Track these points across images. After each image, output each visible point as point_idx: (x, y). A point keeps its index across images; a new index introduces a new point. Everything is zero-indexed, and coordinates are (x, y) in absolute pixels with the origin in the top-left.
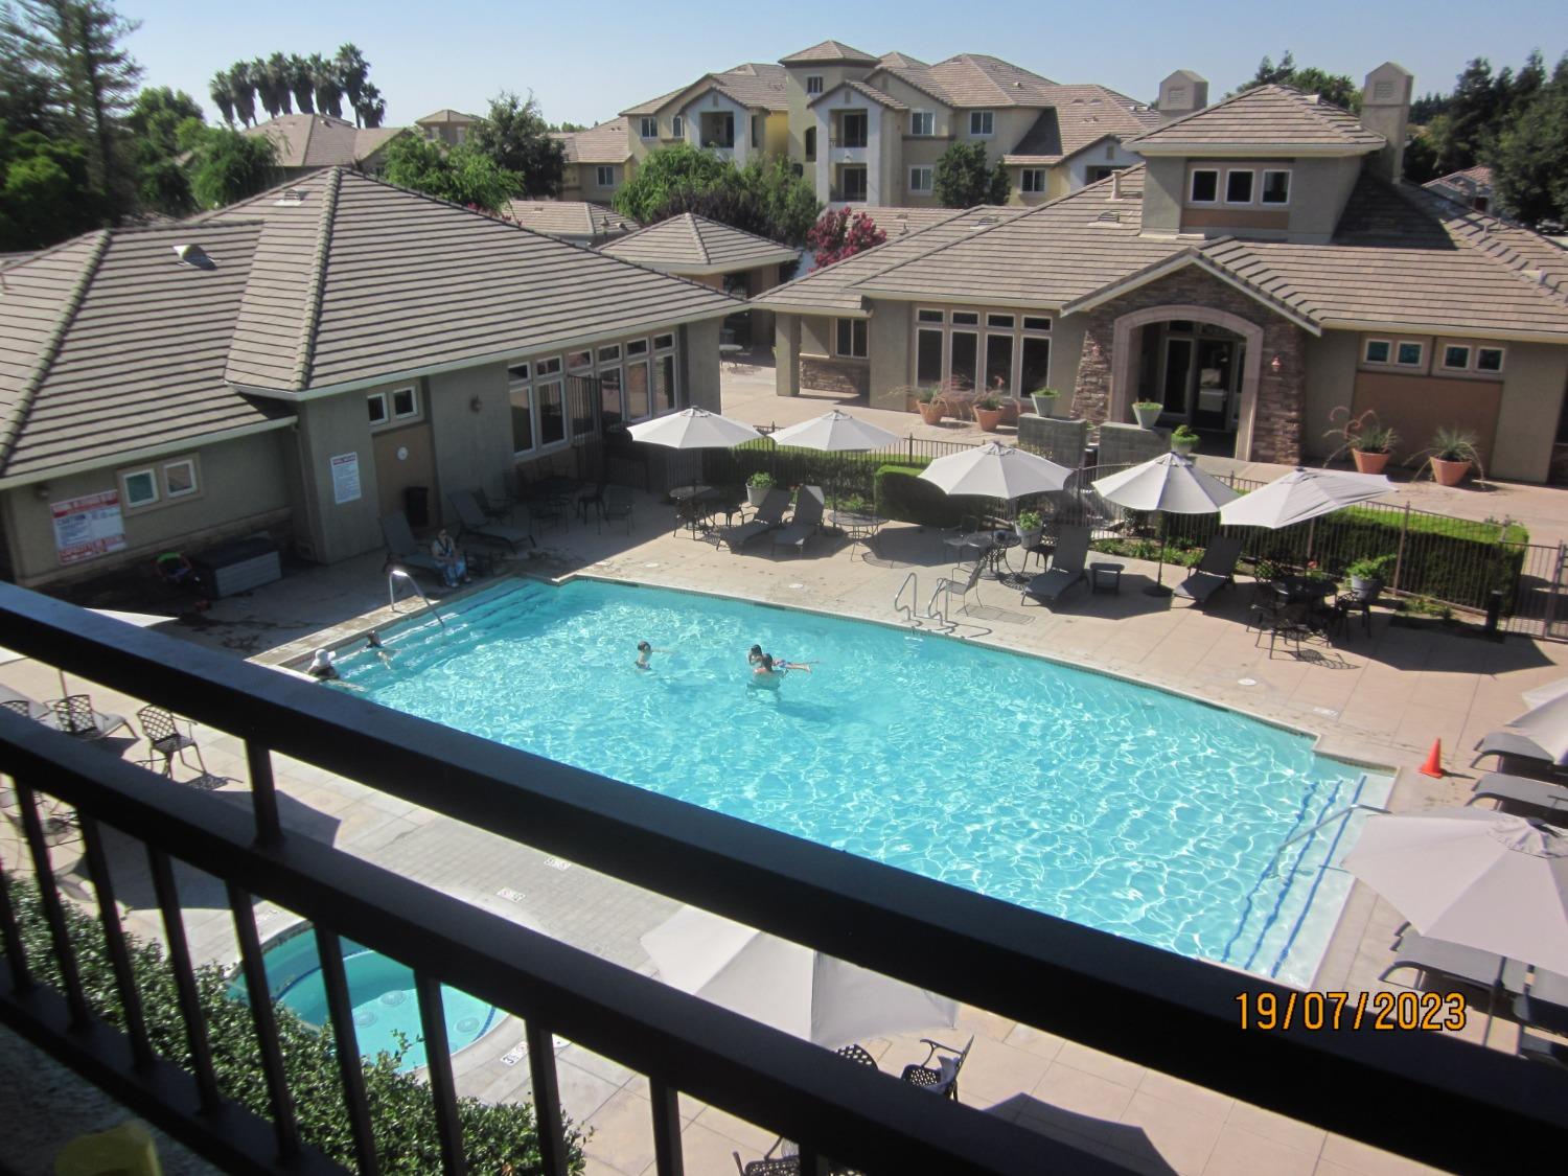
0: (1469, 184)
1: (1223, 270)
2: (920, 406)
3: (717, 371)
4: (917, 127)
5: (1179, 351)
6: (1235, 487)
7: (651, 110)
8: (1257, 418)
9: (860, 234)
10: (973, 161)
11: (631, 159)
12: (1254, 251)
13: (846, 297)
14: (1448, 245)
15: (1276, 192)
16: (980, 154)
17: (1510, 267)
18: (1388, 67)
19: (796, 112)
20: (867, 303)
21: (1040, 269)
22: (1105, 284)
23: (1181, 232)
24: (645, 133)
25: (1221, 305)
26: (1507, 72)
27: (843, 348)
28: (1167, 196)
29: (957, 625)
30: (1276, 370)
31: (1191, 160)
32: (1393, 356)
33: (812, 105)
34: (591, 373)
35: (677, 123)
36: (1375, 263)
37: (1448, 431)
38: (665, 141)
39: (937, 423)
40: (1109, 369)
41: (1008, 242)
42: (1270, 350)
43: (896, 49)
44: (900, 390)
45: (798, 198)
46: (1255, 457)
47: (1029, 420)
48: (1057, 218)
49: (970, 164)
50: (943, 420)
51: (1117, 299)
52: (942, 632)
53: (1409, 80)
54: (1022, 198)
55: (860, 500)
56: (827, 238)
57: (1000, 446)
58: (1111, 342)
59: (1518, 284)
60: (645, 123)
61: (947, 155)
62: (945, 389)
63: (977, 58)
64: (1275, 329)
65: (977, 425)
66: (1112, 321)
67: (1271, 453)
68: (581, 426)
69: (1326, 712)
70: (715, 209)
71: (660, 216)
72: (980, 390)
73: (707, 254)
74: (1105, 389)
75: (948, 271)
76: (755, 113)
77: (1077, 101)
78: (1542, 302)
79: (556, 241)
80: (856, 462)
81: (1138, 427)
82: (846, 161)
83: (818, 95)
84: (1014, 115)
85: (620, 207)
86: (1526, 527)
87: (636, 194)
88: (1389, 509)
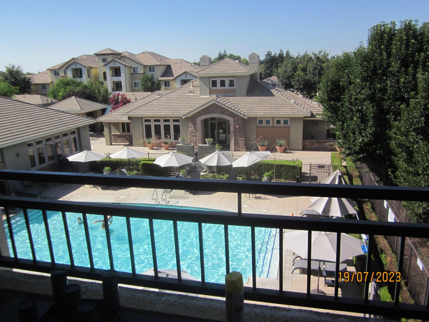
0: (272, 81)
1: (222, 104)
2: (147, 145)
3: (89, 140)
4: (134, 71)
5: (213, 125)
6: (234, 158)
7: (57, 68)
8: (235, 140)
9: (123, 100)
10: (151, 79)
11: (52, 82)
12: (228, 99)
13: (124, 117)
14: (273, 95)
15: (232, 84)
16: (152, 77)
17: (287, 100)
18: (253, 54)
19: (99, 68)
20: (130, 118)
21: (175, 106)
22: (193, 110)
23: (210, 95)
24: (55, 74)
25: (223, 113)
26: (275, 54)
27: (124, 131)
28: (205, 86)
29: (169, 202)
30: (237, 128)
31: (210, 77)
32: (264, 123)
33: (105, 65)
34: (53, 143)
35: (65, 71)
36: (257, 101)
37: (279, 139)
38: (62, 77)
39: (153, 149)
40: (196, 131)
41: (166, 100)
42: (236, 123)
43: (126, 51)
44: (141, 141)
45: (104, 91)
46: (235, 150)
47: (179, 146)
48: (178, 93)
49: (150, 80)
50: (154, 148)
51: (197, 113)
52: (166, 204)
53: (259, 56)
54: (164, 88)
55: (136, 172)
56: (114, 101)
57: (174, 153)
58: (196, 124)
59: (290, 104)
60: (55, 72)
61: (143, 78)
62: (154, 139)
63: (148, 52)
64: (236, 118)
65: (163, 148)
66: (196, 119)
67: (239, 149)
68: (51, 158)
69: (265, 211)
70: (81, 95)
71: (64, 98)
72: (163, 139)
73: (81, 108)
74: (196, 136)
75: (151, 108)
76: (88, 68)
77: (176, 63)
78: (295, 107)
79: (38, 106)
80: (133, 161)
81: (207, 145)
82: (115, 80)
83: (106, 63)
84: (160, 67)
85: (50, 96)
86: (301, 160)
87: (54, 92)
88: (271, 160)
